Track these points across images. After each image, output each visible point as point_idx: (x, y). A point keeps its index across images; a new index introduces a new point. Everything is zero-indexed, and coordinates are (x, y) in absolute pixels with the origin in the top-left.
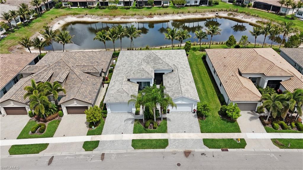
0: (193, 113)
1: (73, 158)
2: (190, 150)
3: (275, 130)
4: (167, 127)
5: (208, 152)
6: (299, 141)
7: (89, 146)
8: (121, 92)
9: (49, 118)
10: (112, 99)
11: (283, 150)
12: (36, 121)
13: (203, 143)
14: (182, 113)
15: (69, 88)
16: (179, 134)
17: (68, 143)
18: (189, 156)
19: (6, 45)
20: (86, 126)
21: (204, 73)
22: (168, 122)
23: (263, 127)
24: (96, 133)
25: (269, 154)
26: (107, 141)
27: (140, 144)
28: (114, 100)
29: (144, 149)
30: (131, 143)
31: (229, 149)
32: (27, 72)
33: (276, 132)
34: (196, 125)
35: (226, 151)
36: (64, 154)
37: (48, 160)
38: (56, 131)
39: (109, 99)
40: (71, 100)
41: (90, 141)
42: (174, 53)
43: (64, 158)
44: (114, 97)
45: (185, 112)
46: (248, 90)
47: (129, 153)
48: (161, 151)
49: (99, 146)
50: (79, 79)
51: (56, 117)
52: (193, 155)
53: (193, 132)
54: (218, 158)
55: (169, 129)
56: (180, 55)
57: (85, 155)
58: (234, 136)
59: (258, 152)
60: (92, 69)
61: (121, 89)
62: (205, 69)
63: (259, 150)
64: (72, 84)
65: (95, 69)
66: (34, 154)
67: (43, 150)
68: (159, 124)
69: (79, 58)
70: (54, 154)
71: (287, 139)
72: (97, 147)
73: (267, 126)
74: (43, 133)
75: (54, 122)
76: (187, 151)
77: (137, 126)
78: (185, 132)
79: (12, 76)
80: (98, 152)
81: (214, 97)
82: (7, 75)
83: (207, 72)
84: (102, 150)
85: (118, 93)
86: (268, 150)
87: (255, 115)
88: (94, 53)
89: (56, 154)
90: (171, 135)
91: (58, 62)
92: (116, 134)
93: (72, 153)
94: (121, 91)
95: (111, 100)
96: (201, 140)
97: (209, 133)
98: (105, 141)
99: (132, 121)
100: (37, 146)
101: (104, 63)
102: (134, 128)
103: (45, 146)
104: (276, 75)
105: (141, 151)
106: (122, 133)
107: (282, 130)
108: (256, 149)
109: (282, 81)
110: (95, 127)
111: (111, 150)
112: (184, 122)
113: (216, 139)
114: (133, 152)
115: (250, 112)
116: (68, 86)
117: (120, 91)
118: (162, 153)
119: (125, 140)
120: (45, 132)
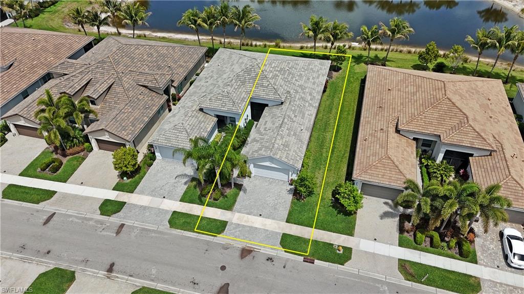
0: (290, 184)
1: (80, 221)
2: (252, 248)
3: (416, 245)
4: (236, 201)
5: (280, 258)
6: (448, 275)
7: (109, 208)
8: (179, 130)
9: (71, 151)
10: (162, 138)
11: (409, 284)
12: (52, 152)
13: (280, 240)
14: (272, 182)
15: (108, 108)
16: (249, 216)
17: (82, 196)
18: (247, 257)
19: (63, 12)
20: (118, 174)
21: (349, 110)
22: (241, 193)
23: (396, 235)
24: (127, 188)
25: (380, 286)
26: (136, 205)
27: (182, 220)
28: (164, 141)
29: (184, 230)
30: (169, 216)
31: (316, 261)
32: (59, 71)
33: (415, 249)
34: (284, 206)
35: (310, 262)
36: (70, 212)
37: (45, 217)
38: (73, 173)
39: (158, 138)
40: (99, 130)
41: (113, 201)
42: (303, 68)
43: (68, 219)
44: (166, 137)
45: (277, 181)
46: (394, 163)
47: (160, 233)
48: (208, 240)
49: (122, 210)
50: (125, 96)
51: (82, 150)
52: (254, 257)
53: (273, 219)
54: (291, 271)
55: (237, 206)
56: (314, 72)
57: (97, 221)
58: (338, 240)
59: (361, 277)
60: (151, 81)
61: (181, 125)
62: (356, 103)
63: (367, 274)
64: (113, 103)
65: (155, 82)
66: (33, 203)
67: (45, 200)
68: (226, 194)
69: (140, 56)
70: (58, 210)
71: (429, 266)
72: (119, 211)
73: (406, 234)
74: (55, 174)
75: (75, 158)
76: (248, 249)
77: (190, 190)
78: (260, 215)
79: (40, 73)
80: (117, 220)
81: (341, 161)
82: (34, 70)
83: (355, 110)
84: (124, 218)
85: (174, 131)
86: (382, 277)
87: (394, 210)
88: (171, 48)
89: (60, 210)
90: (237, 215)
91: (103, 62)
92: (154, 196)
93: (82, 214)
94: (180, 127)
95: (160, 140)
96: (279, 235)
97: (298, 225)
98: (134, 204)
99: (187, 180)
100: (41, 192)
101: (181, 70)
102: (185, 191)
103: (50, 194)
104: (461, 144)
105: (179, 232)
106: (164, 197)
107: (429, 247)
108: (362, 271)
109: (474, 156)
110: (128, 178)
111: (137, 221)
112: (267, 197)
113: (304, 238)
114: (166, 231)
115: (390, 201)
116: (108, 104)
117: (178, 127)
118: (208, 242)
119: (163, 210)
120: (58, 172)
